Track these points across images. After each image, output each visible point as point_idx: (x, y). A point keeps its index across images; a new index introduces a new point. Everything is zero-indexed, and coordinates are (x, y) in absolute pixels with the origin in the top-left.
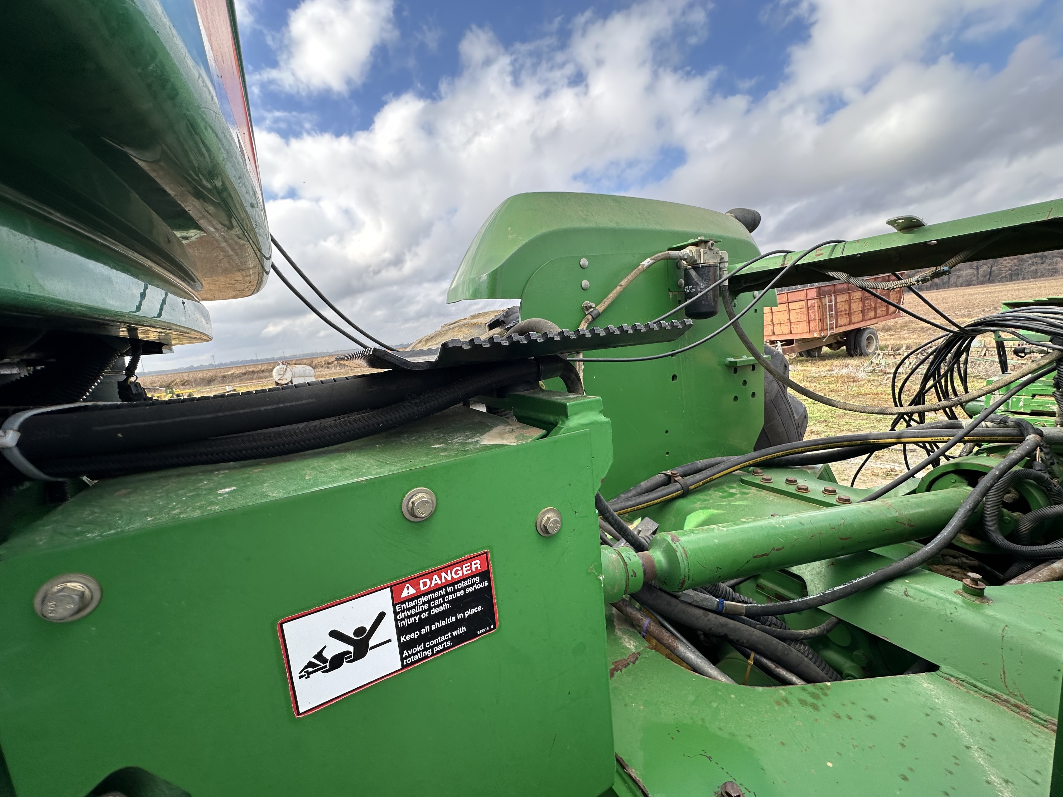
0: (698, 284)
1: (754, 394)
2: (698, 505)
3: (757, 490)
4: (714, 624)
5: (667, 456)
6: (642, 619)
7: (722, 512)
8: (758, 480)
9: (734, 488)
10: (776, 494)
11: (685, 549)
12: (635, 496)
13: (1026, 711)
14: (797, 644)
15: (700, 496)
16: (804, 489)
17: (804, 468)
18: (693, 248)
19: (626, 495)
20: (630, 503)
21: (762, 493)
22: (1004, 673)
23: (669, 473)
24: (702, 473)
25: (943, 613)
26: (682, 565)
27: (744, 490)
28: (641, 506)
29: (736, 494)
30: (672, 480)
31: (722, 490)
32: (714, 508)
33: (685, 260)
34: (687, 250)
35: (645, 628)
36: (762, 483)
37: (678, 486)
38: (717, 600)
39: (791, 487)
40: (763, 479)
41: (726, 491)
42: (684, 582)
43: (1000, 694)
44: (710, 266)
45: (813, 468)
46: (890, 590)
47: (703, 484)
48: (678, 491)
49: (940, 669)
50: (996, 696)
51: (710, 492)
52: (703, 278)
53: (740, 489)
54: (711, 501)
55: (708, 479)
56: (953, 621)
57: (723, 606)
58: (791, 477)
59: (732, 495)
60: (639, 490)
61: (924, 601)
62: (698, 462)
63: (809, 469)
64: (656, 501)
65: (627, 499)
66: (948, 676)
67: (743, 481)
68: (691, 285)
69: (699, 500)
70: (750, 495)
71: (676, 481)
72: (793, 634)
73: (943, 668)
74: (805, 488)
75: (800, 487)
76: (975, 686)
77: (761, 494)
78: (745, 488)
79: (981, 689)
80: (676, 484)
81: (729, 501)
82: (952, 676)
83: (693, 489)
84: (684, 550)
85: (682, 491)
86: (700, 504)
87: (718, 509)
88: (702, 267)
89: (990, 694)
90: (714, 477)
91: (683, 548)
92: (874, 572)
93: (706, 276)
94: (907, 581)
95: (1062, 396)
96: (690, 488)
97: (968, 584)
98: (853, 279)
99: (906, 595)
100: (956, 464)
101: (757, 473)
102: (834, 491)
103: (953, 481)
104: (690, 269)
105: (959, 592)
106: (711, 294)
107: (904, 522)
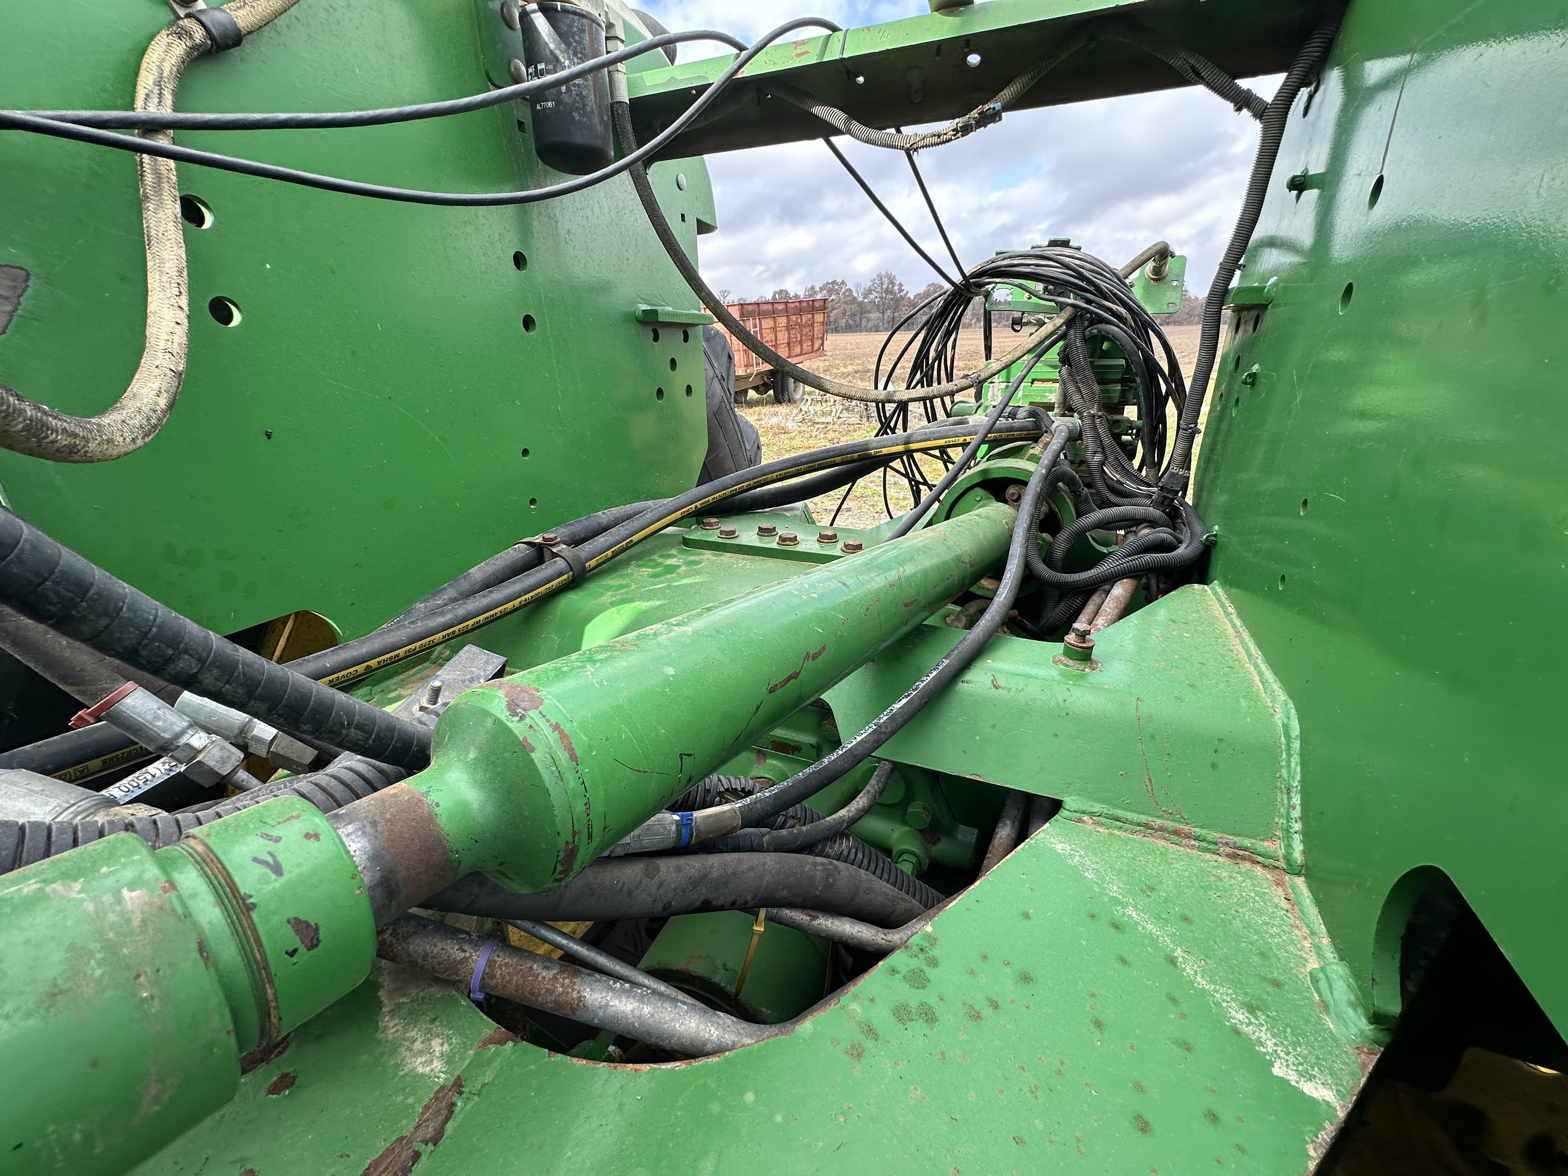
0: (557, 59)
2: (607, 598)
3: (715, 555)
4: (675, 889)
5: (532, 507)
6: (465, 959)
7: (657, 603)
8: (713, 536)
9: (672, 556)
10: (747, 557)
11: (566, 727)
12: (454, 600)
13: (1188, 836)
14: (835, 842)
15: (610, 581)
16: (790, 539)
17: (775, 509)
19: (431, 603)
20: (441, 620)
21: (723, 558)
22: (1150, 779)
23: (538, 539)
24: (611, 533)
25: (1053, 704)
26: (557, 798)
27: (692, 558)
28: (470, 623)
29: (679, 567)
30: (547, 555)
31: (651, 564)
32: (641, 598)
35: (475, 981)
36: (720, 540)
37: (560, 563)
38: (676, 817)
39: (768, 539)
40: (722, 532)
41: (660, 564)
42: (572, 853)
43: (1151, 819)
44: (583, 15)
45: (792, 509)
46: (970, 685)
47: (616, 554)
48: (561, 574)
49: (1064, 805)
50: (1147, 826)
51: (629, 571)
52: (568, 45)
53: (683, 557)
54: (633, 587)
55: (624, 543)
56: (1070, 713)
57: (691, 830)
58: (766, 525)
59: (671, 569)
60: (465, 585)
61: (1023, 690)
62: (600, 513)
63: (787, 510)
64: (510, 606)
65: (433, 613)
66: (1078, 815)
67: (686, 542)
68: (540, 62)
69: (609, 588)
70: (702, 564)
71: (555, 555)
72: (829, 828)
73: (1069, 802)
74: (792, 538)
75: (784, 536)
76: (1117, 819)
77: (723, 560)
78: (693, 555)
79: (1126, 821)
80: (555, 562)
81: (668, 581)
82: (1083, 812)
83: (595, 567)
84: (563, 736)
85: (571, 573)
86: (612, 596)
87: (649, 599)
88: (565, 11)
89: (1139, 825)
90: (635, 538)
91: (556, 727)
92: (945, 658)
93: (575, 41)
94: (989, 661)
95: (1070, 374)
96: (587, 565)
97: (1072, 642)
98: (855, 126)
99: (997, 687)
100: (984, 472)
101: (710, 524)
102: (835, 536)
103: (978, 499)
104: (534, 11)
105: (1060, 660)
106: (592, 96)
107: (967, 560)
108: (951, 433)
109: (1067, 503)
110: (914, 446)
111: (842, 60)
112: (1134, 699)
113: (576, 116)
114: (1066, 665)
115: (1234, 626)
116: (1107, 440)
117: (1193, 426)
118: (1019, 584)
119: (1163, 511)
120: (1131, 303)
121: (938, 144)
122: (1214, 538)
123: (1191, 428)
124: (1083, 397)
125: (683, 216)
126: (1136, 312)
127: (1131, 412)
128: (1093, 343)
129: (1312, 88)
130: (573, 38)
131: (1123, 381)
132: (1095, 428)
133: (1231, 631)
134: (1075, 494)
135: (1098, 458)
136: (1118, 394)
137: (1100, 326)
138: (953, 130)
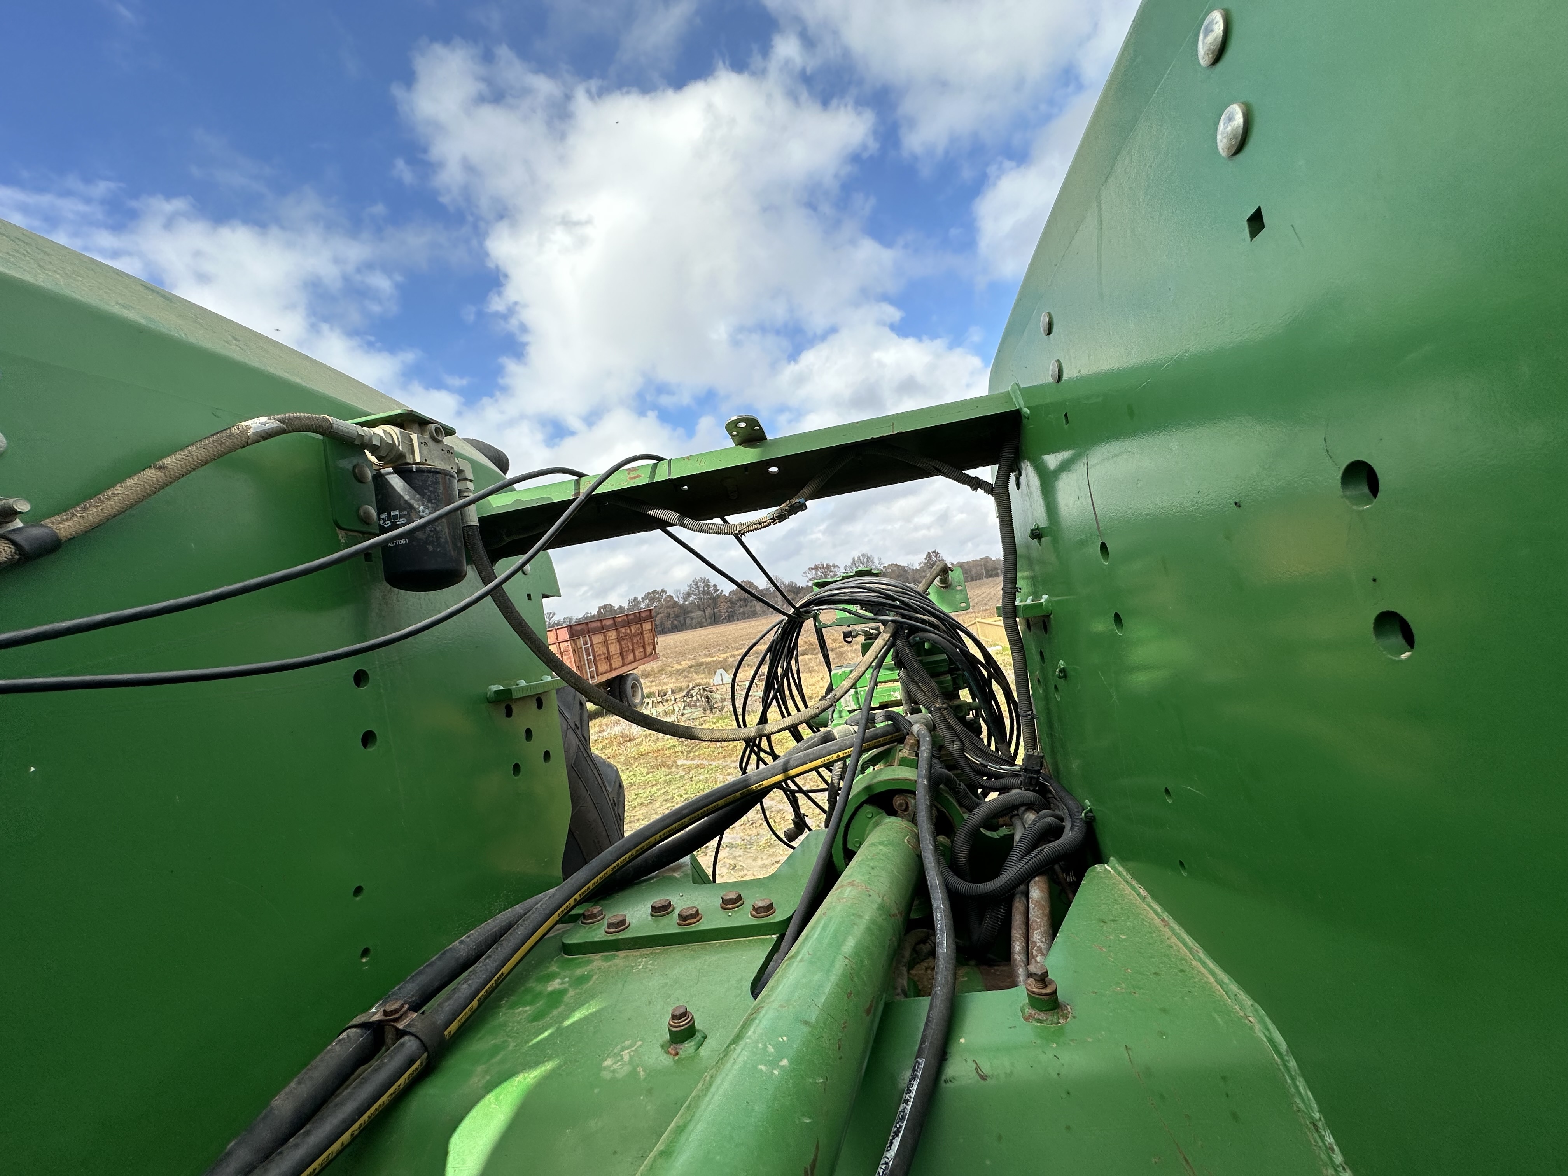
0: (411, 507)
1: (547, 755)
3: (607, 959)
5: (364, 960)
7: (548, 1066)
8: (599, 933)
9: (553, 976)
10: (644, 951)
15: (478, 1044)
16: (692, 916)
17: (664, 872)
18: (394, 431)
21: (617, 961)
22: (1185, 1159)
23: (375, 1014)
25: (1049, 1083)
29: (564, 992)
30: (389, 1035)
31: (529, 997)
32: (526, 1066)
33: (374, 450)
34: (379, 430)
36: (609, 938)
37: (410, 1044)
39: (665, 921)
40: (609, 925)
41: (537, 996)
44: (437, 472)
45: (680, 867)
47: (482, 1001)
48: (412, 1062)
51: (501, 1018)
52: (423, 495)
53: (568, 973)
54: (512, 1045)
55: (493, 981)
56: (1071, 1090)
58: (658, 899)
59: (556, 999)
61: (1011, 1072)
62: (456, 943)
63: (674, 870)
64: (336, 1147)
67: (567, 949)
68: (394, 510)
69: (478, 1059)
70: (595, 978)
71: (402, 1034)
74: (693, 911)
75: (684, 914)
77: (616, 965)
78: (579, 965)
81: (555, 1021)
83: (456, 1032)
85: (426, 1054)
86: (486, 1072)
87: (537, 1064)
88: (420, 471)
90: (505, 970)
92: (919, 1055)
93: (431, 491)
94: (962, 1040)
95: (908, 675)
96: (446, 1033)
97: (1034, 990)
98: (687, 521)
99: (983, 1078)
100: (868, 788)
101: (593, 916)
102: (739, 898)
103: (870, 816)
104: (390, 473)
105: (1031, 1015)
106: (447, 530)
107: (894, 911)
108: (824, 752)
109: (952, 803)
110: (792, 772)
111: (670, 480)
112: (1123, 1049)
113: (431, 548)
114: (1039, 1021)
115: (1156, 912)
116: (959, 728)
117: (1030, 713)
118: (952, 922)
119: (1034, 791)
120: (937, 613)
121: (760, 529)
122: (1091, 814)
123: (1029, 715)
124: (925, 695)
125: (529, 596)
126: (944, 618)
127: (965, 695)
128: (917, 647)
129: (1017, 472)
130: (428, 489)
131: (951, 672)
132: (945, 720)
133: (1157, 920)
134: (955, 791)
135: (957, 746)
136: (951, 683)
137: (920, 634)
138: (771, 519)
